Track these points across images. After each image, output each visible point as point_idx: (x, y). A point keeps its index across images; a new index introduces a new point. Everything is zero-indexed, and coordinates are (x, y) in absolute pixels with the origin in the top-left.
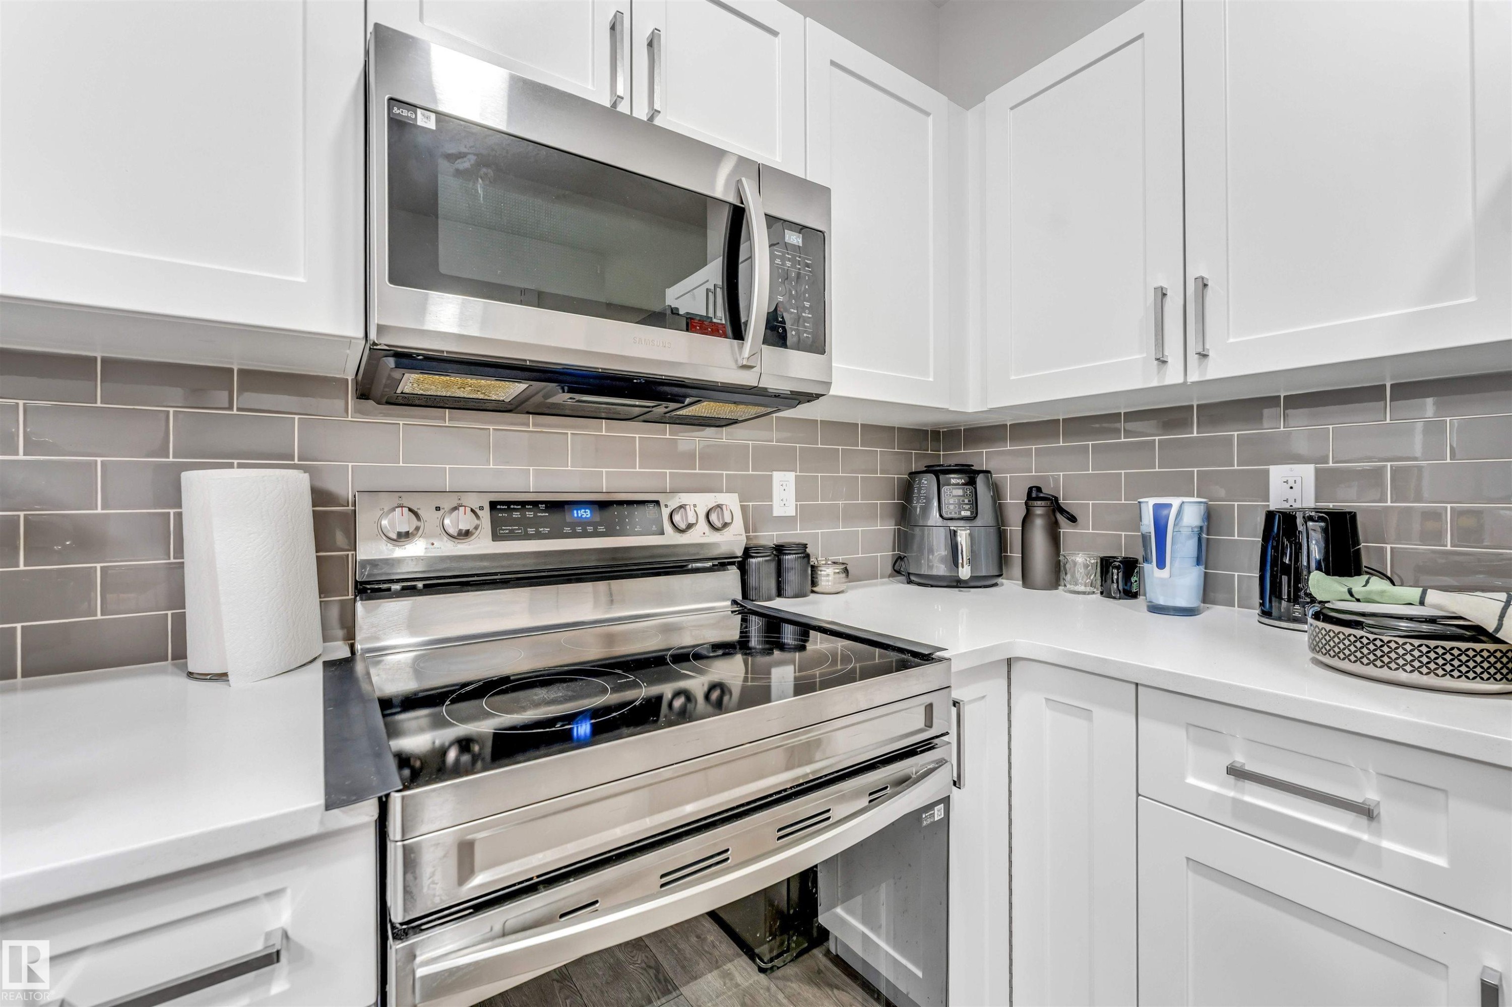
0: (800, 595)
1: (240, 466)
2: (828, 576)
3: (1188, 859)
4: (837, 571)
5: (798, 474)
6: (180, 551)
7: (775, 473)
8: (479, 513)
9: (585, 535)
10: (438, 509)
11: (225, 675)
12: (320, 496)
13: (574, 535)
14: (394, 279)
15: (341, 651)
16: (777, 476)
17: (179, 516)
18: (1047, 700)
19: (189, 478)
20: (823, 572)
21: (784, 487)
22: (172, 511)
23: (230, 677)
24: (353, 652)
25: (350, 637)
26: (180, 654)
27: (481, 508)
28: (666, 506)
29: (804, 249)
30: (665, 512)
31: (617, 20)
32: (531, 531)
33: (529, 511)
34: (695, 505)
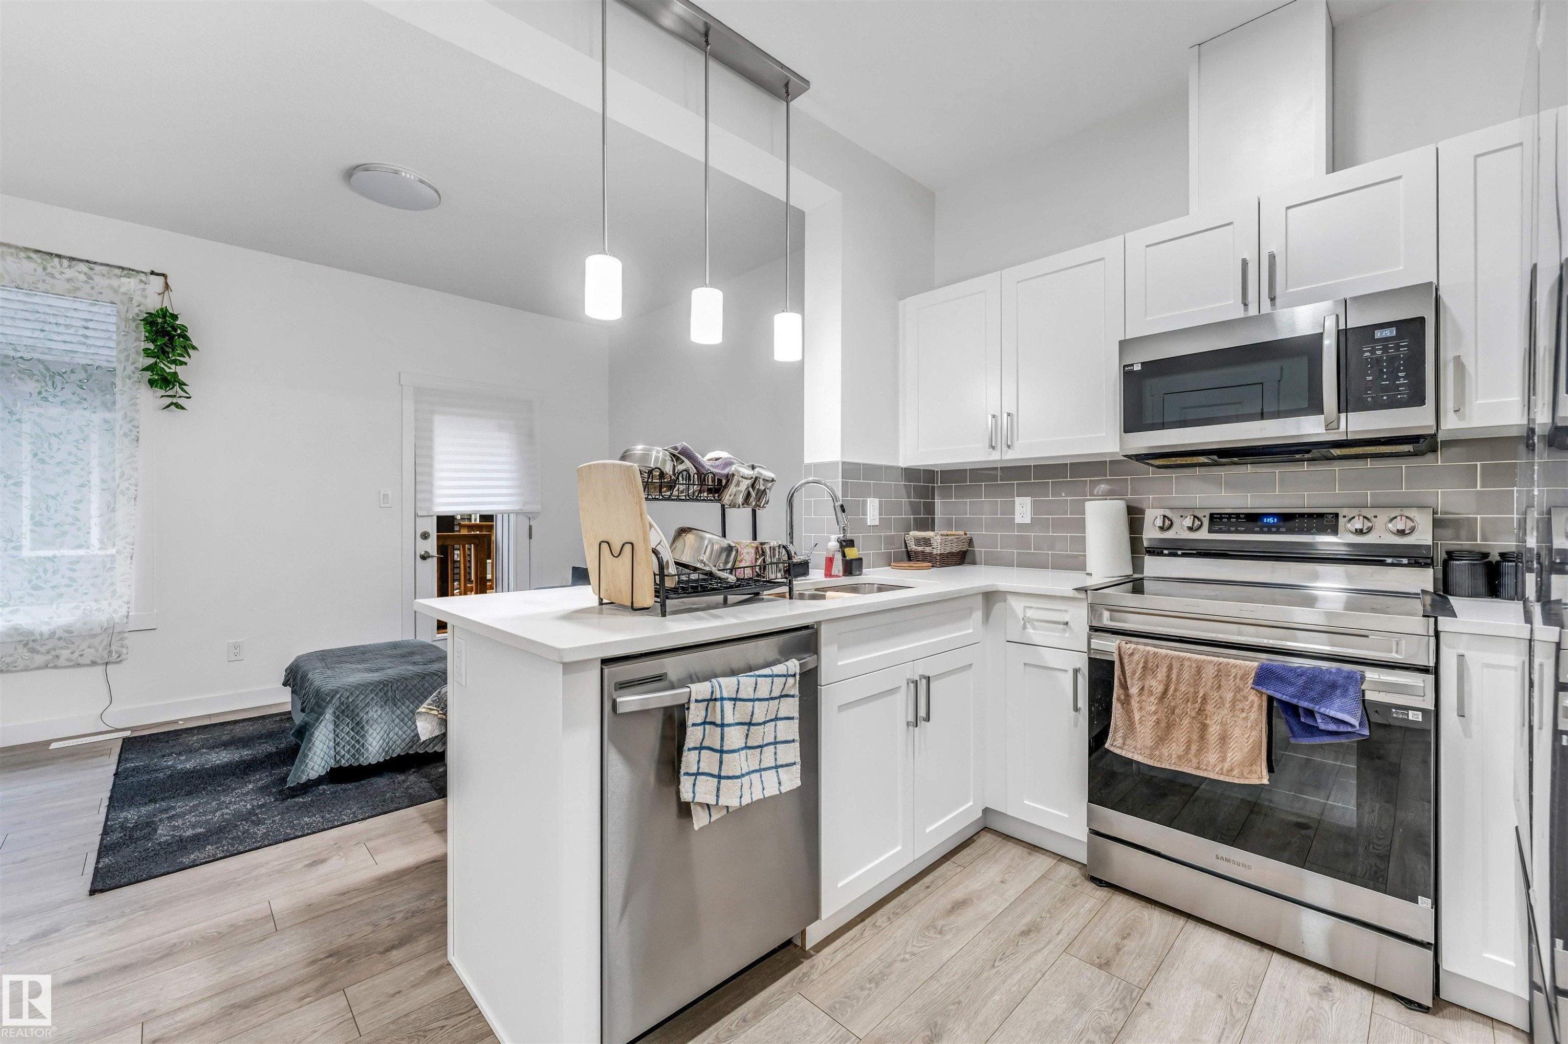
6: (1084, 532)
8: (1203, 518)
9: (1270, 532)
10: (1182, 516)
12: (1130, 511)
13: (1262, 532)
14: (1125, 431)
15: (1139, 576)
17: (1084, 518)
19: (1086, 505)
22: (1082, 516)
24: (1143, 576)
25: (1142, 572)
27: (1205, 516)
28: (1344, 517)
29: (1399, 337)
30: (1342, 521)
31: (1245, 263)
32: (1233, 529)
33: (1234, 518)
34: (1375, 517)
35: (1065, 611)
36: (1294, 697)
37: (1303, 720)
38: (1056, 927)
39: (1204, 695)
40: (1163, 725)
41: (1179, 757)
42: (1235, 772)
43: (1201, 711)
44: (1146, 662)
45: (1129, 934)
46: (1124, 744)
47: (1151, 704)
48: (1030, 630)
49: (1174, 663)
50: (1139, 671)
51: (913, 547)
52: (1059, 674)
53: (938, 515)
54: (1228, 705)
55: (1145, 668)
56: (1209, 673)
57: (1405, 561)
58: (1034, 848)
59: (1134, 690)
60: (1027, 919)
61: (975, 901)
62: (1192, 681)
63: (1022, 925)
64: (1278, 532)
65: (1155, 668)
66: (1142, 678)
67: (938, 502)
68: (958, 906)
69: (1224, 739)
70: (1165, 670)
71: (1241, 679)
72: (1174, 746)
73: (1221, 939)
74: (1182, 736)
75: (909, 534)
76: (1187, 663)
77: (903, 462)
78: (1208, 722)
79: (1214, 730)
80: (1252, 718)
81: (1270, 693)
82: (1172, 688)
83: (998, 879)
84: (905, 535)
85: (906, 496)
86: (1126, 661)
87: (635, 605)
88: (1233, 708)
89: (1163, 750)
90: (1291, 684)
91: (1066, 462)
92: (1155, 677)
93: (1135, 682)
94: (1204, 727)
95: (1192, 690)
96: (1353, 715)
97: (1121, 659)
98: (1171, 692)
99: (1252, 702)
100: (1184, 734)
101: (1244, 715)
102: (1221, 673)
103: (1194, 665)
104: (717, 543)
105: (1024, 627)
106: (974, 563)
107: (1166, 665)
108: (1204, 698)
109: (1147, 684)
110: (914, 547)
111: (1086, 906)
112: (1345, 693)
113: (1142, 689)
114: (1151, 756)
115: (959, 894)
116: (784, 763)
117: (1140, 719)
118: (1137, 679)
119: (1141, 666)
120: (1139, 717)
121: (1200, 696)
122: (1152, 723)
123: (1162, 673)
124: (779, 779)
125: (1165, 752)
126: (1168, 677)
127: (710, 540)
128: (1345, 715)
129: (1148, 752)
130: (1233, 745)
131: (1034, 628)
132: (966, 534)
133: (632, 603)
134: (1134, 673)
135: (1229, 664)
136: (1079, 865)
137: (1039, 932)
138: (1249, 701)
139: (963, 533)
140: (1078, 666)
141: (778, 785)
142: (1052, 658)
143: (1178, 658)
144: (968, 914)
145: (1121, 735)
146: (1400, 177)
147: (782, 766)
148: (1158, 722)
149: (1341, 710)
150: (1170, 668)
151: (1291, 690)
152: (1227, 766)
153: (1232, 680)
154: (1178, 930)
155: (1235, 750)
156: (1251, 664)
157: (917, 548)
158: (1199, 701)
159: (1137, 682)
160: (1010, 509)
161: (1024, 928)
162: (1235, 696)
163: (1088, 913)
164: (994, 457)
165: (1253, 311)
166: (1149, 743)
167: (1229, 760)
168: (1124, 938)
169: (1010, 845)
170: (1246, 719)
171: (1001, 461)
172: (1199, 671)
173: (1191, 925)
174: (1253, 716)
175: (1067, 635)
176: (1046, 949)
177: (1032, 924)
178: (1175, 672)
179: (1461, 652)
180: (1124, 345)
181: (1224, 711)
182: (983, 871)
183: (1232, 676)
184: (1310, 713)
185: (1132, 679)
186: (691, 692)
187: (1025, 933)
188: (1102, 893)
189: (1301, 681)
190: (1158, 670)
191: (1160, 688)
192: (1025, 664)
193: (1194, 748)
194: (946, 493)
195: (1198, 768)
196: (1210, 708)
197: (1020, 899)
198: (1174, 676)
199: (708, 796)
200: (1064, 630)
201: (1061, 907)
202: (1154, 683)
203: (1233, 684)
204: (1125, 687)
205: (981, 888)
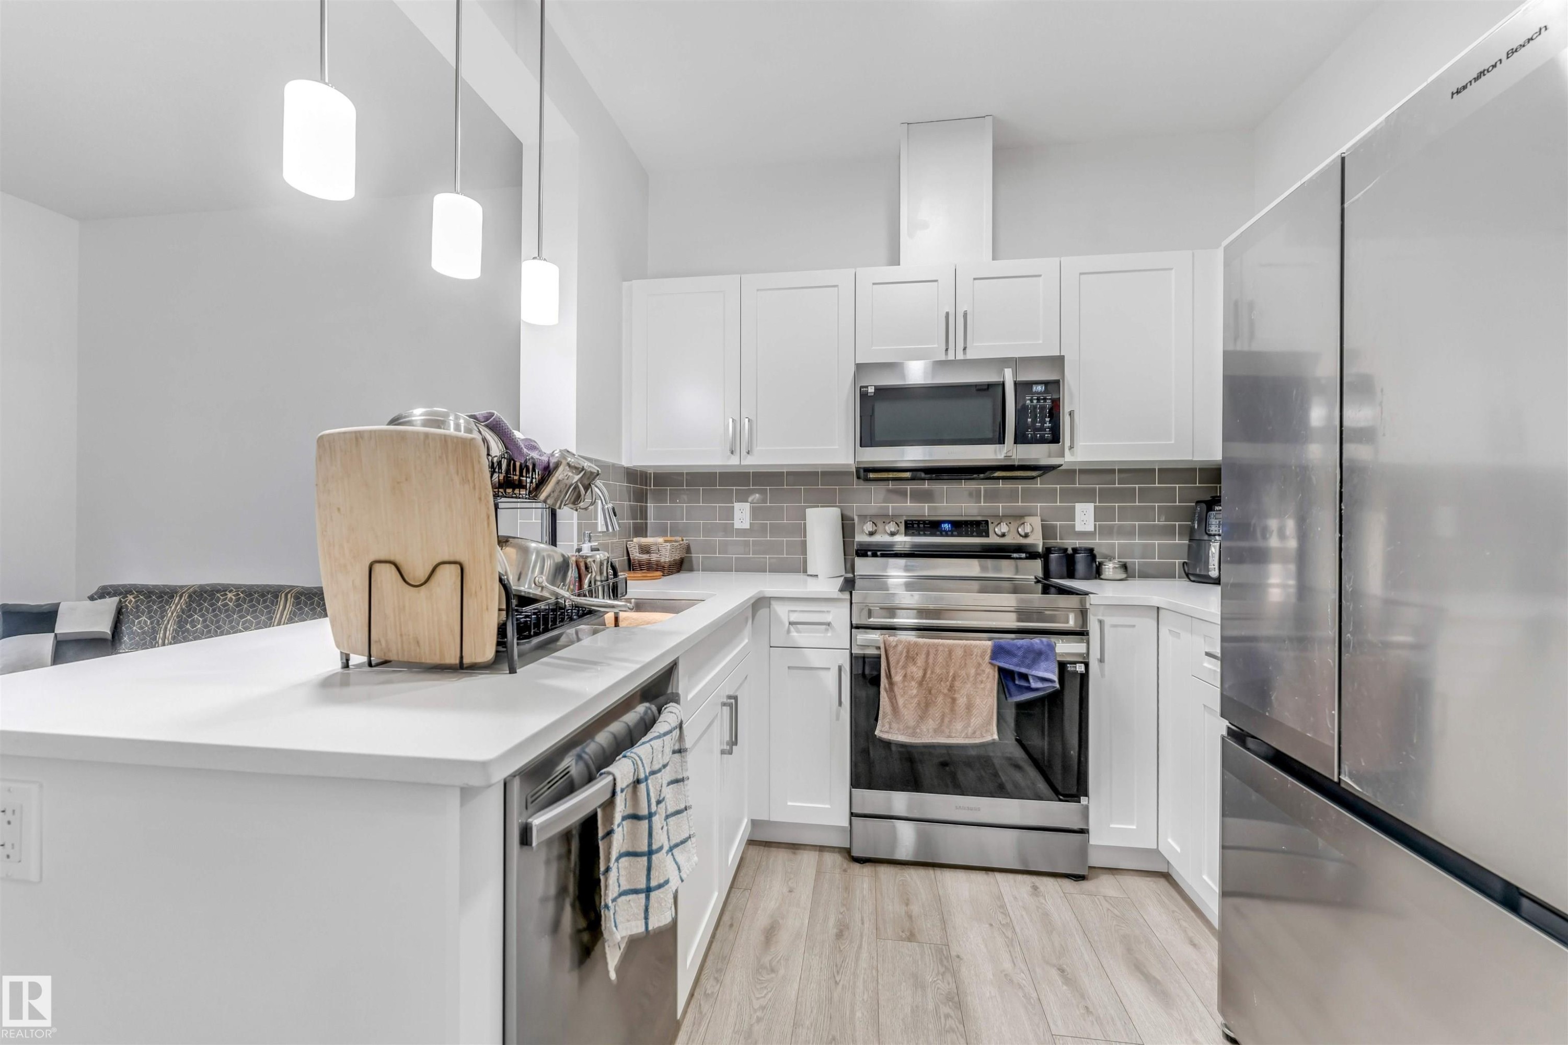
0: (1087, 578)
1: (822, 507)
2: (1109, 569)
3: (1205, 706)
4: (1117, 566)
5: (1097, 504)
6: (805, 536)
7: (1077, 504)
8: (900, 524)
9: (947, 535)
10: (884, 522)
11: (817, 576)
12: (843, 518)
13: (942, 535)
14: (861, 446)
15: (850, 575)
16: (1079, 507)
17: (805, 524)
18: (1169, 630)
19: (808, 511)
20: (1106, 566)
21: (1085, 513)
22: (803, 522)
23: (819, 576)
24: (854, 576)
25: (853, 572)
26: (805, 571)
27: (901, 522)
28: (992, 523)
29: (1046, 391)
30: (991, 527)
31: (947, 314)
32: (921, 533)
33: (921, 524)
34: (1010, 523)
35: (827, 611)
36: (1017, 665)
37: (1017, 682)
38: (857, 916)
39: (954, 674)
40: (923, 705)
41: (935, 731)
42: (978, 733)
43: (951, 688)
44: (908, 652)
45: (908, 900)
46: (890, 728)
47: (912, 688)
48: (794, 634)
49: (931, 650)
50: (903, 659)
51: (636, 555)
52: (822, 673)
53: (651, 520)
54: (971, 679)
55: (907, 657)
56: (959, 653)
57: (1023, 555)
58: (794, 847)
59: (898, 678)
60: (832, 922)
61: (781, 921)
62: (944, 664)
63: (833, 931)
64: (952, 536)
65: (915, 656)
66: (904, 667)
67: (651, 506)
68: (770, 934)
69: (969, 707)
70: (923, 656)
71: (981, 656)
72: (931, 722)
73: (961, 875)
74: (936, 711)
75: (632, 541)
76: (941, 649)
77: (626, 462)
78: (956, 696)
79: (962, 701)
80: (988, 687)
81: (1002, 665)
82: (929, 672)
83: (785, 890)
84: (627, 541)
85: (628, 500)
86: (891, 653)
87: (467, 661)
88: (974, 683)
89: (922, 727)
90: (1014, 655)
91: (783, 471)
92: (915, 664)
93: (899, 670)
94: (954, 700)
95: (944, 671)
96: (1053, 672)
97: (886, 651)
98: (928, 675)
99: (989, 674)
100: (938, 710)
101: (982, 686)
102: (968, 652)
103: (947, 650)
104: (549, 556)
105: (789, 631)
106: (691, 570)
107: (924, 653)
108: (954, 678)
109: (909, 672)
110: (638, 554)
111: (865, 886)
112: (1047, 659)
113: (905, 676)
114: (914, 734)
115: (762, 921)
116: (678, 841)
117: (904, 703)
118: (901, 667)
119: (904, 656)
120: (903, 702)
121: (950, 675)
122: (914, 705)
123: (920, 661)
124: (676, 863)
125: (924, 728)
126: (927, 662)
127: (538, 553)
128: (1049, 674)
129: (910, 731)
130: (975, 712)
131: (798, 631)
132: (683, 540)
133: (461, 657)
134: (898, 662)
135: (971, 645)
136: (837, 850)
137: (848, 928)
138: (986, 673)
139: (680, 539)
140: (840, 662)
141: (677, 872)
142: (815, 659)
143: (934, 645)
144: (784, 938)
145: (888, 720)
146: (1040, 276)
147: (677, 845)
148: (919, 704)
149: (1046, 670)
150: (928, 654)
151: (1015, 660)
152: (970, 730)
153: (974, 658)
154: (934, 880)
155: (977, 715)
156: (985, 644)
157: (641, 555)
158: (950, 679)
159: (899, 671)
160: (730, 514)
161: (835, 931)
162: (976, 670)
163: (870, 892)
164: (734, 462)
165: (951, 357)
166: (912, 723)
167: (972, 724)
168: (907, 905)
169: (774, 851)
170: (984, 689)
171: (740, 465)
172: (950, 653)
173: (938, 872)
174: (989, 685)
175: (829, 634)
176: (863, 943)
177: (838, 923)
178: (931, 657)
179: (1100, 618)
180: (860, 368)
181: (969, 685)
182: (768, 887)
183: (974, 655)
184: (1025, 677)
185: (896, 668)
186: (615, 779)
187: (840, 935)
188: (867, 870)
189: (1020, 653)
190: (918, 657)
191: (920, 673)
192: (789, 668)
193: (946, 720)
194: (660, 497)
195: (949, 737)
196: (957, 684)
197: (815, 903)
198: (931, 661)
199: (633, 923)
200: (827, 630)
201: (849, 896)
202: (914, 669)
203: (975, 661)
204: (889, 676)
205: (777, 905)
